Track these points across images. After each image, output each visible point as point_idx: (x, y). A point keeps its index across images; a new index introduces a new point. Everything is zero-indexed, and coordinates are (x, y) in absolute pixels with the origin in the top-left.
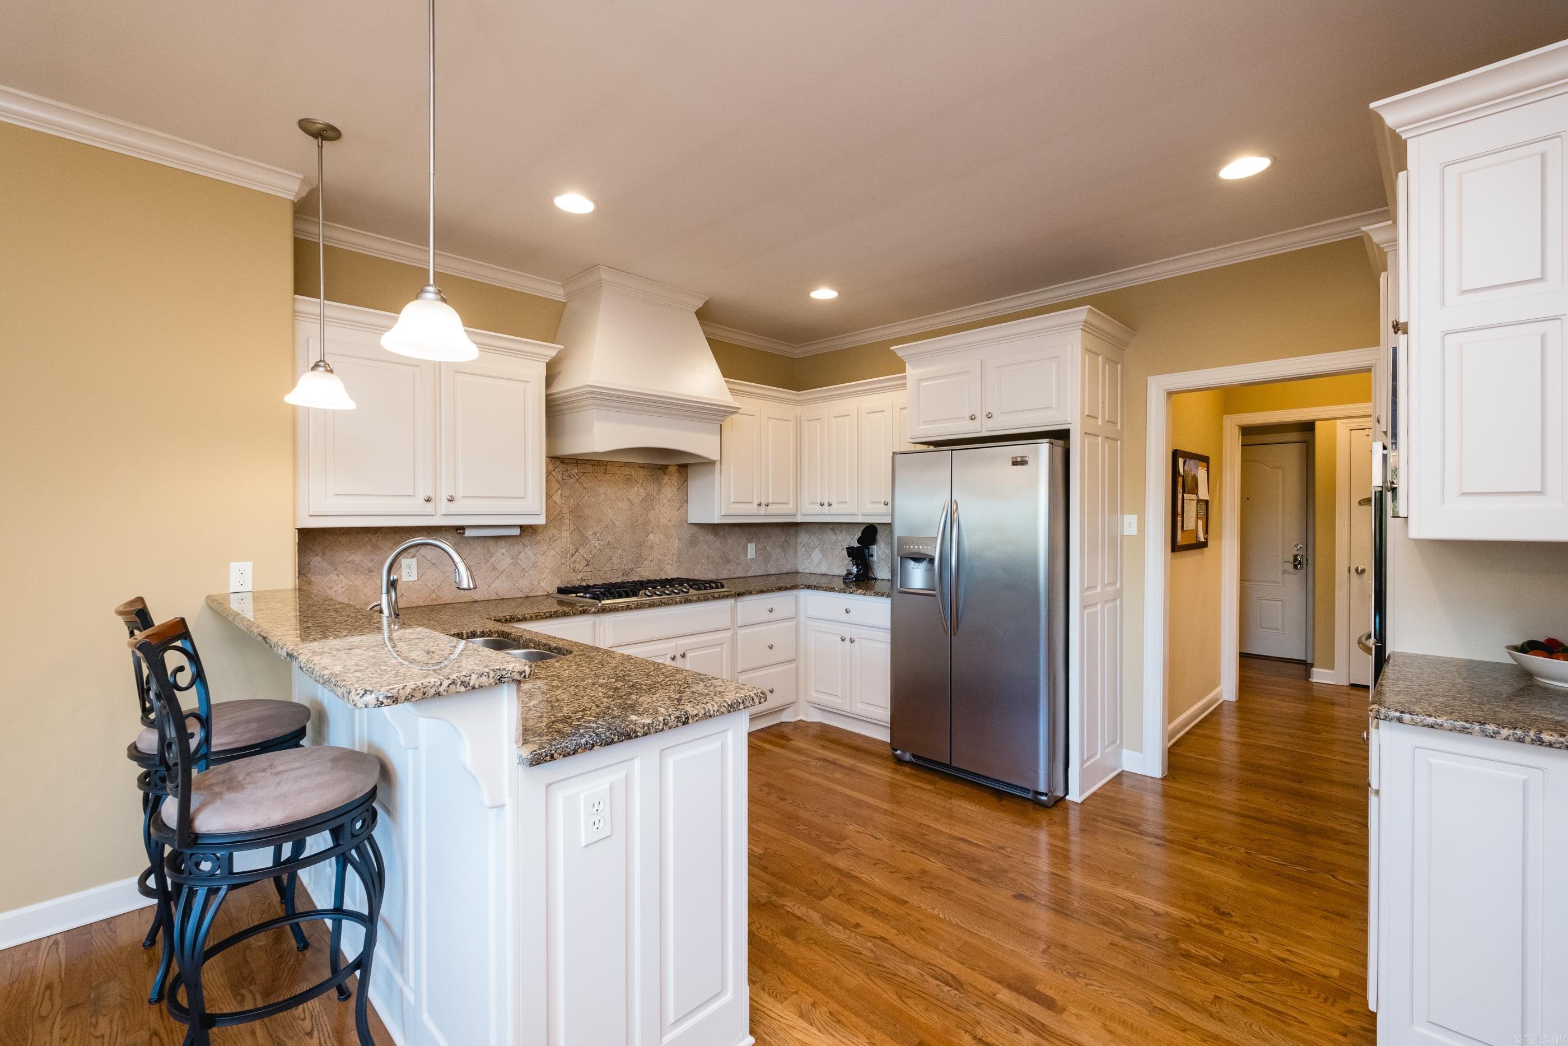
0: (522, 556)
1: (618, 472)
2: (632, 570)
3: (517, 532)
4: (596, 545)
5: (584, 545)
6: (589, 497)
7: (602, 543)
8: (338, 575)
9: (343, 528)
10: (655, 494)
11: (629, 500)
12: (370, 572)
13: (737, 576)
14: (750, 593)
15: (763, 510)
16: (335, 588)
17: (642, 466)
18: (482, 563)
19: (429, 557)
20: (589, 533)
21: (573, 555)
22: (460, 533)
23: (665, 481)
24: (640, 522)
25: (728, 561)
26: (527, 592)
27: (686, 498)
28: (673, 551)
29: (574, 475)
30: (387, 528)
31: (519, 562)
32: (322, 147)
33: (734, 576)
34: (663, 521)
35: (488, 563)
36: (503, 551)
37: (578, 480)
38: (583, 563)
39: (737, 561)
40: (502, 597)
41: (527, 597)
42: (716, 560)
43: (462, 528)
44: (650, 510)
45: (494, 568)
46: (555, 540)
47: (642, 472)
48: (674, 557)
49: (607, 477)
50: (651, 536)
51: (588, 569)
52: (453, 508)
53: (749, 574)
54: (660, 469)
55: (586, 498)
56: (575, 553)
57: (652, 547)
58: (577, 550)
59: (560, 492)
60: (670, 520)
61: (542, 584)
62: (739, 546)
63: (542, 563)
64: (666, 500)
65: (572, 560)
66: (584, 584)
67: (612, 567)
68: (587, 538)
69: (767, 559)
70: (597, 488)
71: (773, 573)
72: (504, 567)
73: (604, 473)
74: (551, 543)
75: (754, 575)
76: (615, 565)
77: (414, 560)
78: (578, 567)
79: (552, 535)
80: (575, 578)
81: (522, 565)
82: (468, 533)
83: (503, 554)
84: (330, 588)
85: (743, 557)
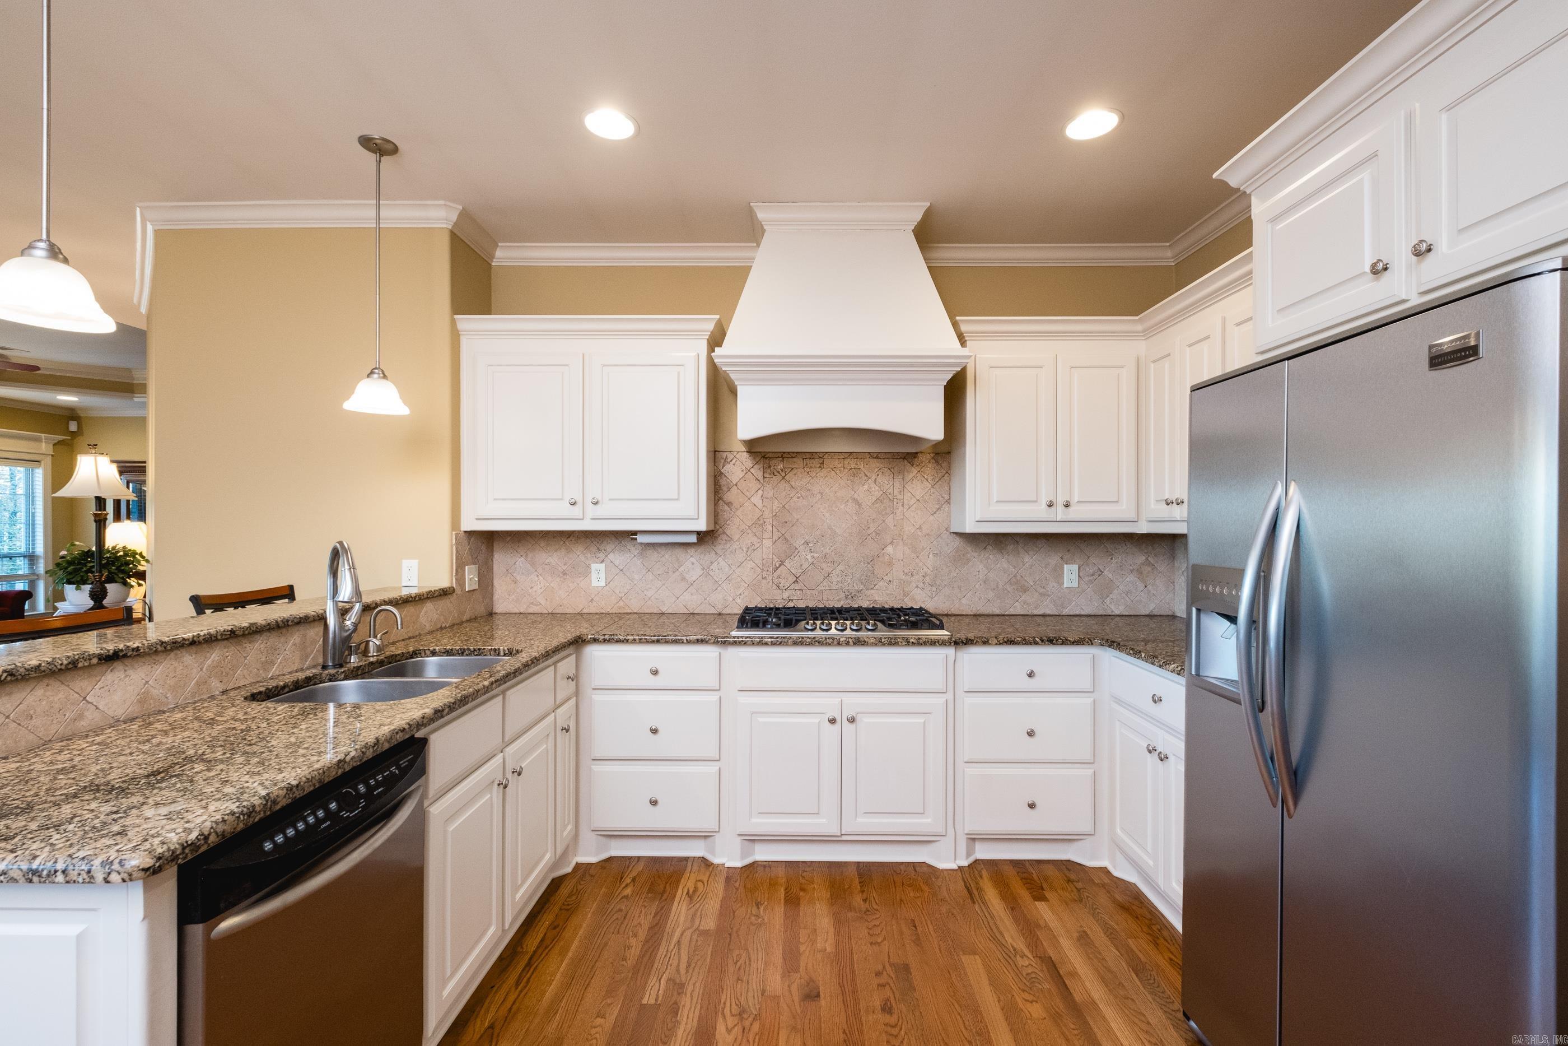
0: (714, 566)
1: (840, 466)
2: (859, 591)
3: (693, 539)
4: (809, 557)
5: (792, 557)
6: (798, 498)
7: (816, 555)
8: (538, 576)
9: (542, 531)
10: (896, 492)
11: (856, 501)
12: (564, 574)
13: (1041, 613)
14: (986, 643)
15: (1060, 513)
16: (535, 589)
17: (876, 456)
18: (671, 573)
19: (617, 563)
20: (798, 543)
21: (777, 568)
22: (632, 539)
23: (911, 476)
24: (872, 529)
25: (1024, 590)
26: (719, 608)
27: (947, 497)
28: (925, 569)
29: (778, 472)
30: (579, 532)
31: (710, 573)
32: (380, 161)
33: (1036, 612)
34: (908, 529)
35: (677, 573)
36: (693, 560)
37: (783, 478)
38: (790, 579)
39: (1042, 590)
40: (691, 611)
41: (720, 614)
42: (1000, 586)
43: (635, 533)
44: (887, 514)
45: (683, 579)
46: (754, 550)
47: (875, 464)
48: (927, 578)
49: (824, 472)
50: (890, 549)
51: (797, 586)
52: (600, 511)
53: (1065, 612)
54: (904, 458)
55: (795, 499)
56: (780, 565)
57: (890, 564)
58: (782, 563)
59: (760, 492)
60: (920, 528)
61: (738, 601)
62: (1046, 567)
63: (739, 576)
64: (913, 501)
65: (776, 575)
66: (791, 604)
67: (830, 586)
68: (796, 549)
69: (1105, 590)
70: (809, 486)
71: (1117, 612)
72: (694, 578)
73: (820, 467)
74: (749, 553)
75: (1077, 613)
76: (835, 583)
77: (603, 565)
78: (784, 583)
79: (750, 544)
80: (780, 597)
81: (715, 578)
82: (641, 539)
83: (693, 564)
84: (532, 588)
85: (1052, 584)
